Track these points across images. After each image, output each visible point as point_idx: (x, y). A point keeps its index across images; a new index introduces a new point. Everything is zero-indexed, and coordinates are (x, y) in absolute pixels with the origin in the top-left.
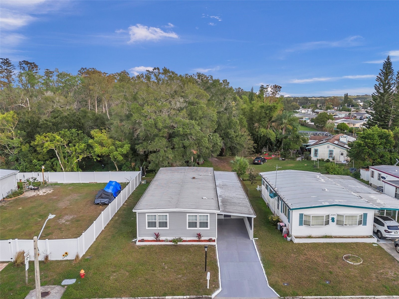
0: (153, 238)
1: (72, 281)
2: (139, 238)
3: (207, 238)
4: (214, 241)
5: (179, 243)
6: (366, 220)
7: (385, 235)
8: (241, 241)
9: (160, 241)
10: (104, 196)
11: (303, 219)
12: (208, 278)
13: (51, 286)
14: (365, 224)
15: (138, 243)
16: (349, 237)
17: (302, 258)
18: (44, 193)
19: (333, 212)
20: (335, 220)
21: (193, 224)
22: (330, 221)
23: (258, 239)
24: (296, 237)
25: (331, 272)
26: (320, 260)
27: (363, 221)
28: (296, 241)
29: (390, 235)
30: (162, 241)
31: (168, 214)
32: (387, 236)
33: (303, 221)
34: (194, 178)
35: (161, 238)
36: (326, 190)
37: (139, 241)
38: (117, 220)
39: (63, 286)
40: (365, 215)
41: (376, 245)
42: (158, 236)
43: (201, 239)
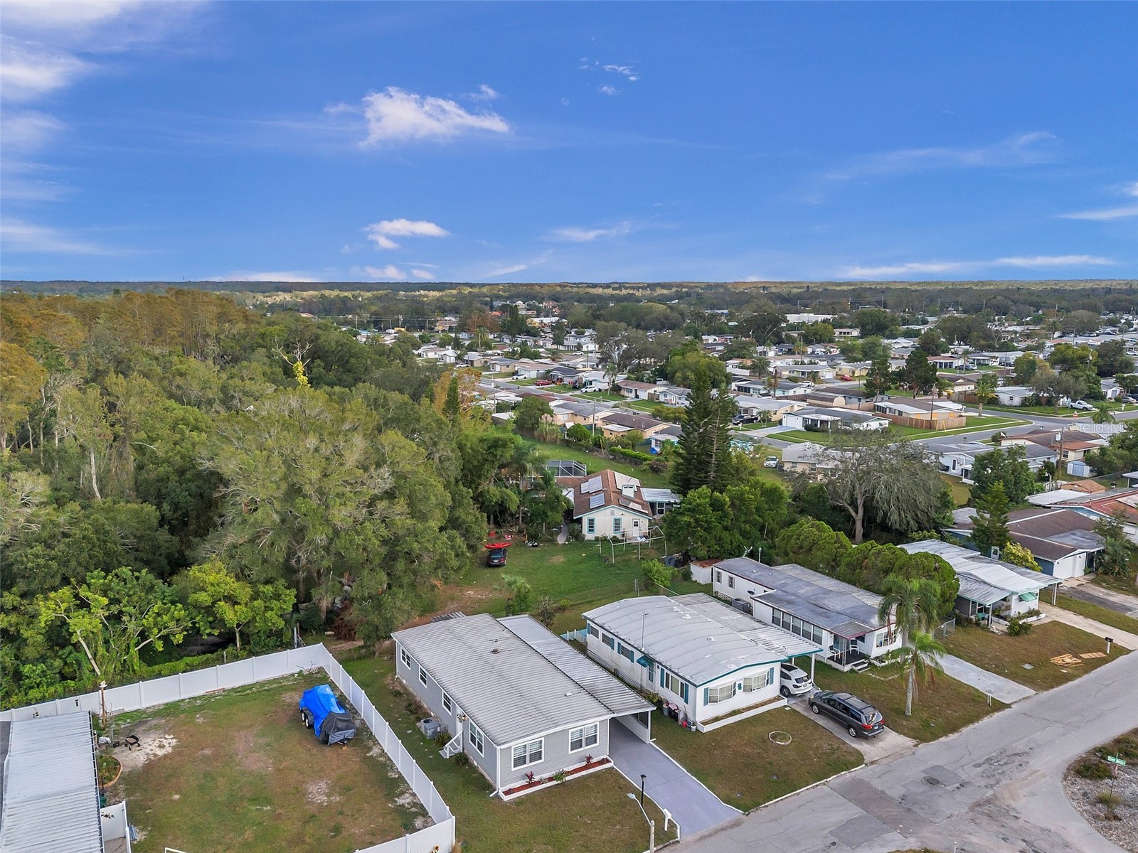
0: (523, 782)
2: (500, 790)
3: (598, 759)
4: (608, 761)
5: (566, 779)
6: (773, 677)
7: (795, 691)
8: (638, 748)
9: (535, 784)
11: (710, 696)
14: (772, 682)
15: (505, 798)
16: (756, 706)
17: (729, 753)
19: (739, 677)
20: (742, 686)
21: (577, 744)
22: (737, 689)
23: (655, 739)
24: (705, 723)
25: (770, 763)
26: (749, 750)
27: (769, 680)
28: (707, 729)
29: (799, 690)
31: (543, 739)
32: (797, 693)
33: (710, 699)
34: (495, 652)
35: (536, 778)
36: (712, 640)
37: (504, 794)
40: (772, 669)
41: (789, 708)
42: (530, 777)
43: (593, 761)
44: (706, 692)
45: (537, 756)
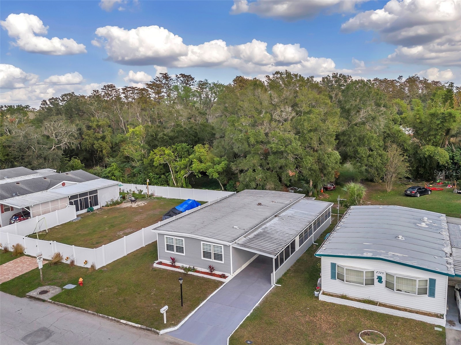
0: (169, 262)
1: (72, 287)
2: (159, 260)
3: (220, 273)
5: (190, 273)
6: (434, 290)
8: (259, 284)
9: (175, 267)
11: (337, 272)
13: (55, 287)
14: (432, 294)
15: (155, 265)
16: (405, 310)
18: (138, 205)
19: (381, 268)
20: (384, 280)
21: (207, 255)
22: (376, 281)
23: (281, 286)
26: (325, 327)
27: (429, 290)
28: (322, 298)
30: (177, 267)
31: (183, 239)
33: (336, 275)
34: (260, 204)
35: (177, 264)
36: (400, 238)
37: (157, 263)
39: (63, 289)
40: (433, 282)
41: (440, 330)
42: (173, 261)
43: (214, 272)
44: (333, 266)
45: (180, 249)
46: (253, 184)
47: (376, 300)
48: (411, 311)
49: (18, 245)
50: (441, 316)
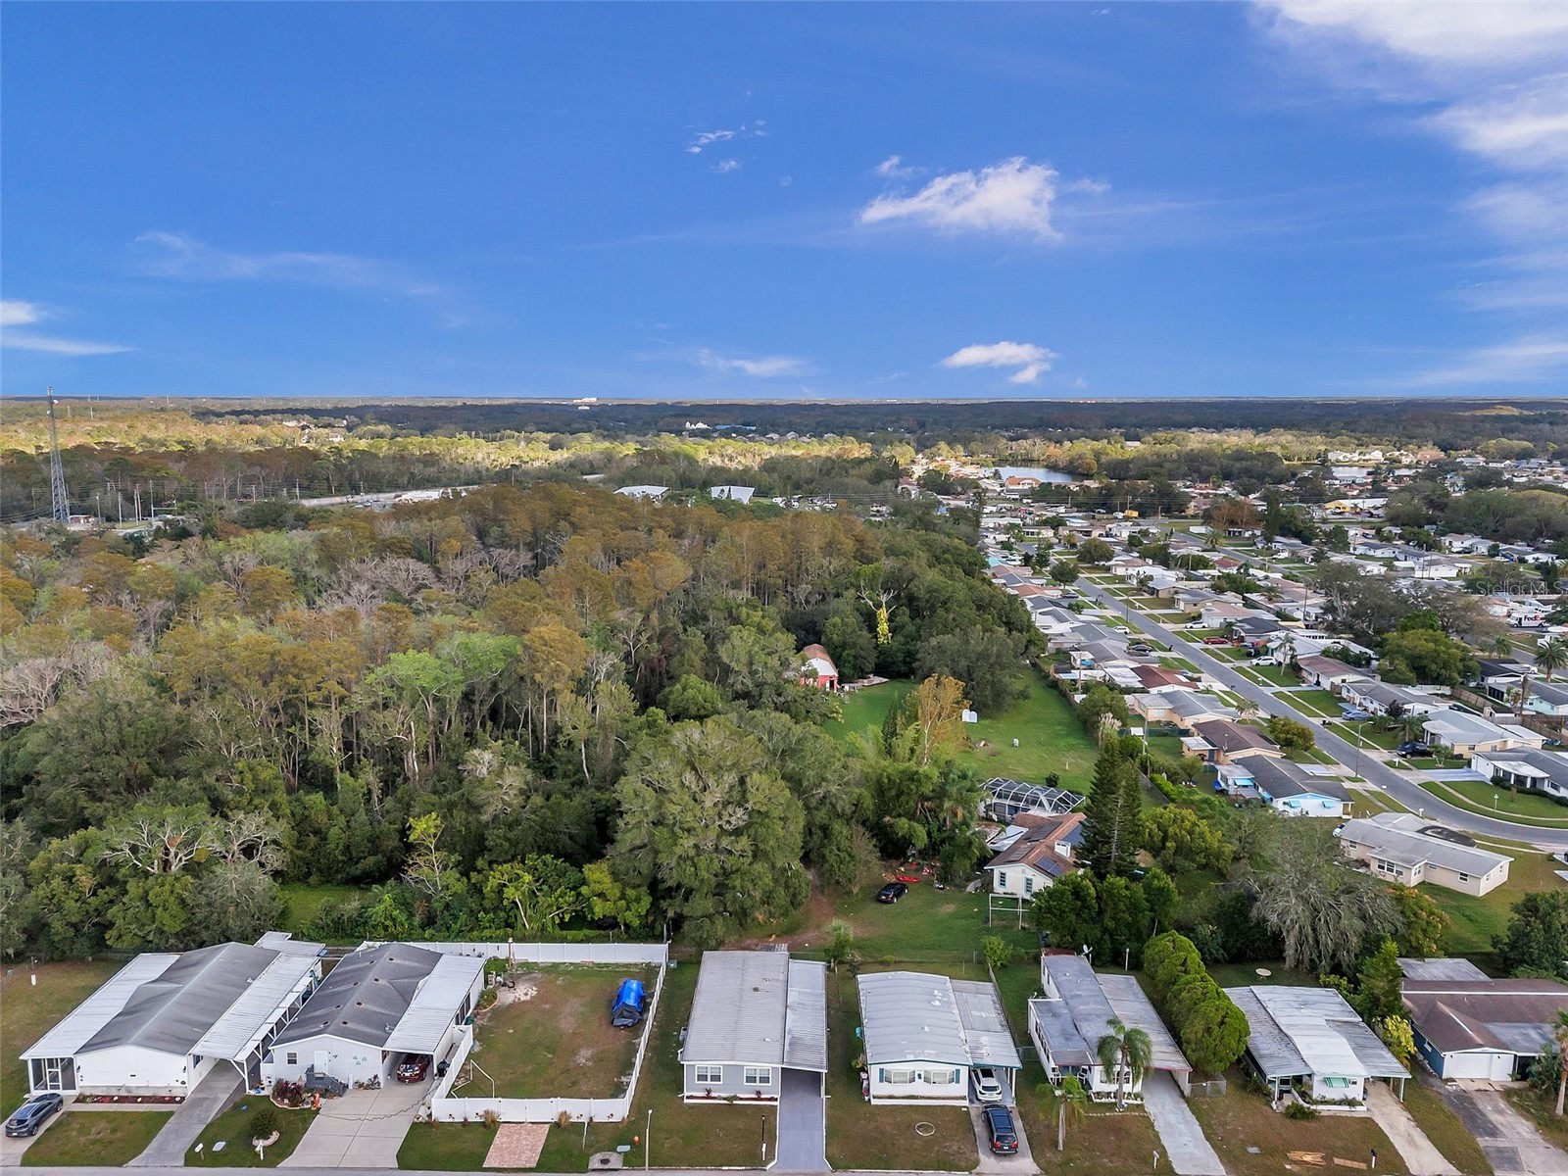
0: (704, 1094)
1: (627, 1148)
2: (686, 1093)
3: (768, 1097)
4: (776, 1100)
5: (734, 1102)
6: (958, 1078)
7: (980, 1097)
8: (811, 1099)
9: (711, 1098)
10: (625, 1013)
11: (884, 1076)
12: (764, 1150)
13: (607, 1152)
14: (958, 1082)
15: (685, 1101)
16: (937, 1098)
17: (872, 1125)
19: (920, 1068)
20: (922, 1076)
21: (751, 1079)
22: (917, 1078)
23: (830, 1097)
24: (875, 1097)
25: (894, 1144)
26: (889, 1128)
27: (955, 1078)
28: (874, 1102)
29: (985, 1097)
30: (714, 1098)
31: (722, 1067)
33: (884, 1078)
34: (756, 989)
35: (713, 1094)
37: (688, 1098)
38: (652, 1058)
39: (620, 1153)
40: (958, 1071)
41: (965, 1109)
42: (709, 1092)
43: (761, 1097)
44: (882, 1070)
45: (716, 1078)
46: (713, 943)
47: (916, 1094)
48: (944, 1098)
49: (487, 1112)
50: (964, 1098)
